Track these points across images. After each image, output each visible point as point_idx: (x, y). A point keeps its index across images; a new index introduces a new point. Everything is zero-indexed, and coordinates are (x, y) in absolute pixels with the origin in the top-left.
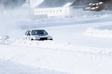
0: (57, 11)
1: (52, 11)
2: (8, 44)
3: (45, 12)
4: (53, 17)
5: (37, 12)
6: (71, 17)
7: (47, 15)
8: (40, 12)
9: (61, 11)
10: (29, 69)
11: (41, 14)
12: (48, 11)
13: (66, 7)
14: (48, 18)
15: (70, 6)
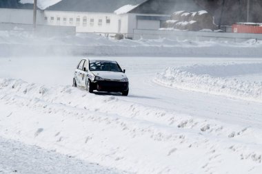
0: (100, 21)
1: (88, 21)
3: (71, 19)
4: (87, 33)
5: (52, 18)
6: (131, 38)
7: (75, 27)
8: (59, 19)
9: (108, 21)
10: (15, 147)
11: (61, 23)
12: (78, 20)
13: (122, 15)
14: (77, 35)
15: (129, 12)
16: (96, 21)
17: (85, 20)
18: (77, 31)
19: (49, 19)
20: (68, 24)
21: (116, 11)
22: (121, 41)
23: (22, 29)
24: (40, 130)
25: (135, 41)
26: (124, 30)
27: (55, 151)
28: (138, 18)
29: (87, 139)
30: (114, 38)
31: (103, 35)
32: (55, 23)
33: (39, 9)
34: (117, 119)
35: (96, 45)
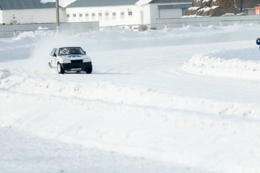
0: (122, 14)
1: (111, 15)
3: (93, 15)
4: (111, 27)
5: (75, 15)
6: (155, 29)
7: (98, 22)
8: (81, 15)
9: (130, 13)
11: (84, 19)
12: (100, 14)
13: (142, 6)
14: (101, 29)
15: (151, 3)
16: (118, 15)
17: (107, 14)
18: (100, 25)
19: (71, 16)
20: (90, 19)
21: (137, 3)
22: (146, 32)
23: (46, 28)
25: (160, 31)
26: (147, 21)
28: (160, 8)
30: (137, 30)
31: (127, 27)
32: (77, 19)
33: (61, 7)
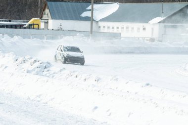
0: (139, 29)
1: (130, 29)
2: (48, 76)
3: (118, 28)
4: (129, 38)
5: (104, 27)
6: (161, 41)
7: (120, 33)
8: (109, 28)
9: (144, 29)
11: (111, 31)
12: (123, 28)
13: (154, 24)
14: (122, 39)
15: (160, 22)
16: (136, 29)
17: (127, 28)
18: (122, 36)
19: (102, 28)
20: (115, 31)
21: (149, 22)
22: (153, 43)
23: (83, 35)
24: (96, 108)
25: (164, 43)
26: (156, 35)
27: (106, 123)
28: (166, 26)
29: (130, 114)
30: (148, 41)
31: (141, 39)
32: (106, 30)
33: (95, 20)
34: (151, 100)
35: (136, 46)
